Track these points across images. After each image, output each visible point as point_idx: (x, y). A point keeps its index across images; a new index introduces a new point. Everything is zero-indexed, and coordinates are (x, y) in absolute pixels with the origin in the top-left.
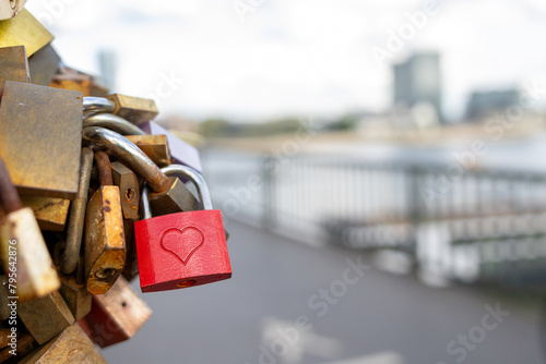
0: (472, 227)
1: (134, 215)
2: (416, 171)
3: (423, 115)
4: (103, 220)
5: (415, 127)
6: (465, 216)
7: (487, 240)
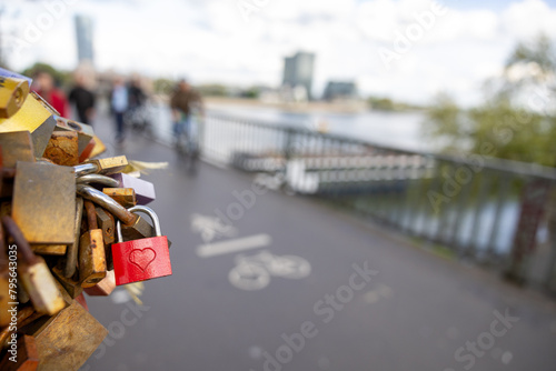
0: (318, 163)
1: (112, 240)
2: (291, 132)
3: (300, 93)
4: (91, 253)
5: (295, 100)
6: (315, 156)
7: (325, 170)
